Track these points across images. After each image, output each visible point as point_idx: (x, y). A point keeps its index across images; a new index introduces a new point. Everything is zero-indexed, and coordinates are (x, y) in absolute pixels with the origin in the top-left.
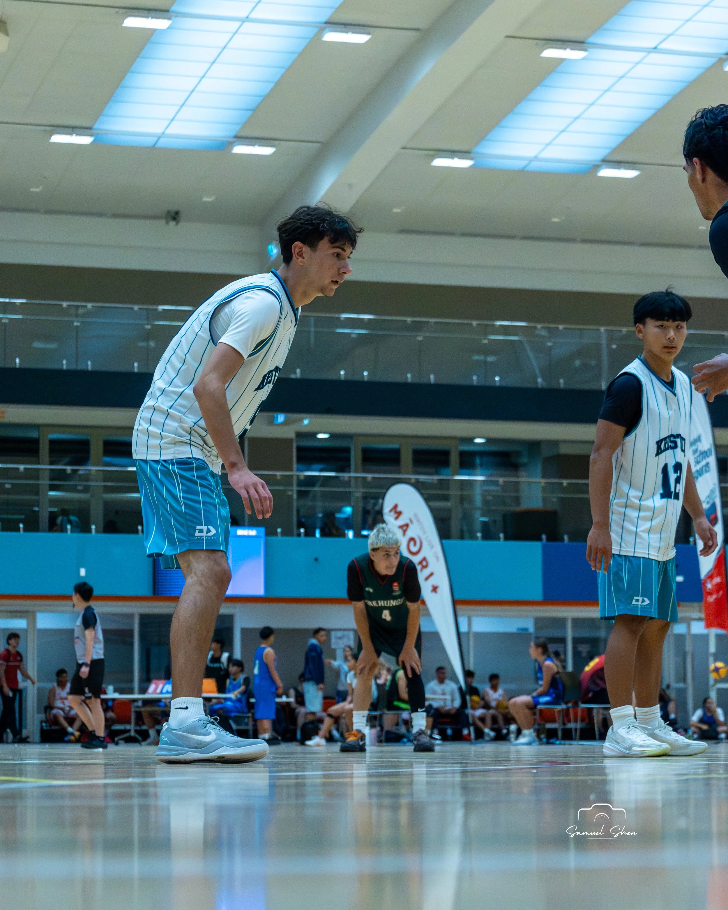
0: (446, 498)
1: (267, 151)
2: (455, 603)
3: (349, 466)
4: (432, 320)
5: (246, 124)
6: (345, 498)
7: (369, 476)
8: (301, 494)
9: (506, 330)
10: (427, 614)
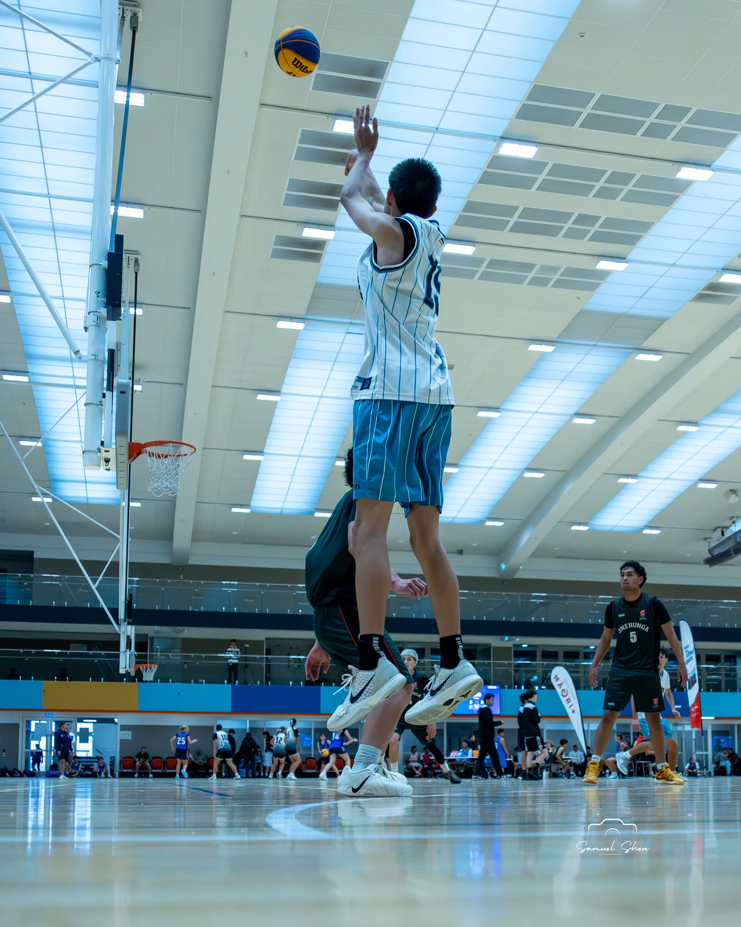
0: (578, 672)
1: (500, 524)
3: (536, 659)
4: (571, 596)
5: (491, 512)
6: (534, 673)
7: (545, 663)
8: (515, 671)
9: (603, 600)
10: (570, 722)
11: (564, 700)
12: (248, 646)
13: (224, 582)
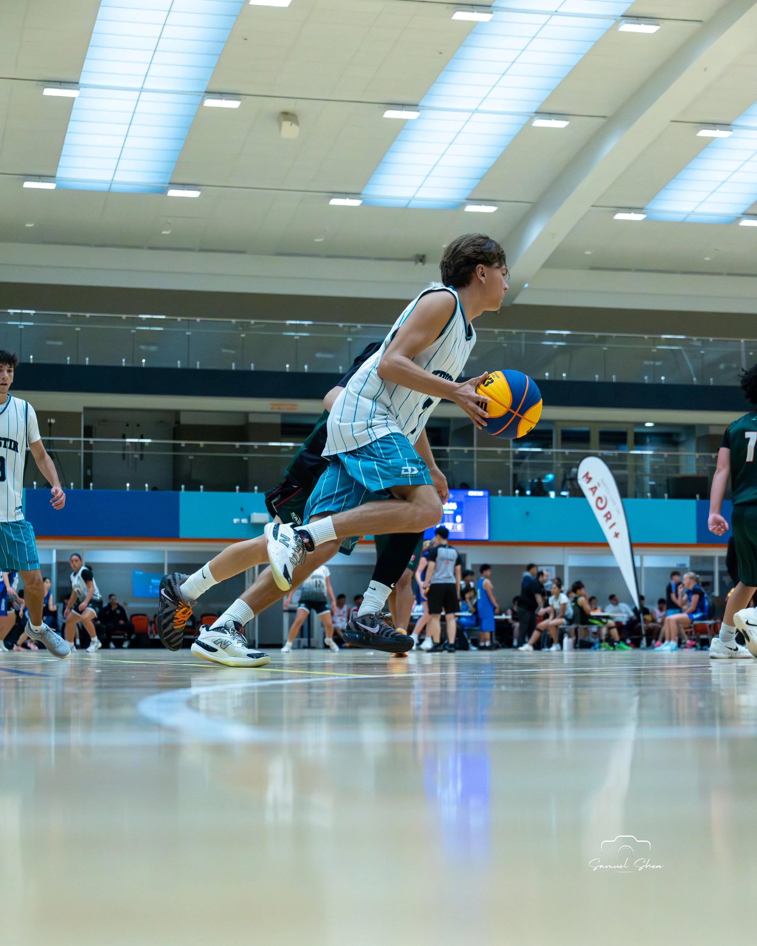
0: (624, 467)
1: (491, 209)
2: (632, 545)
3: (552, 444)
4: (614, 335)
5: (474, 190)
6: (548, 468)
7: (567, 451)
8: (516, 465)
9: (669, 342)
10: (611, 553)
11: (599, 515)
12: (53, 421)
13: (11, 311)
